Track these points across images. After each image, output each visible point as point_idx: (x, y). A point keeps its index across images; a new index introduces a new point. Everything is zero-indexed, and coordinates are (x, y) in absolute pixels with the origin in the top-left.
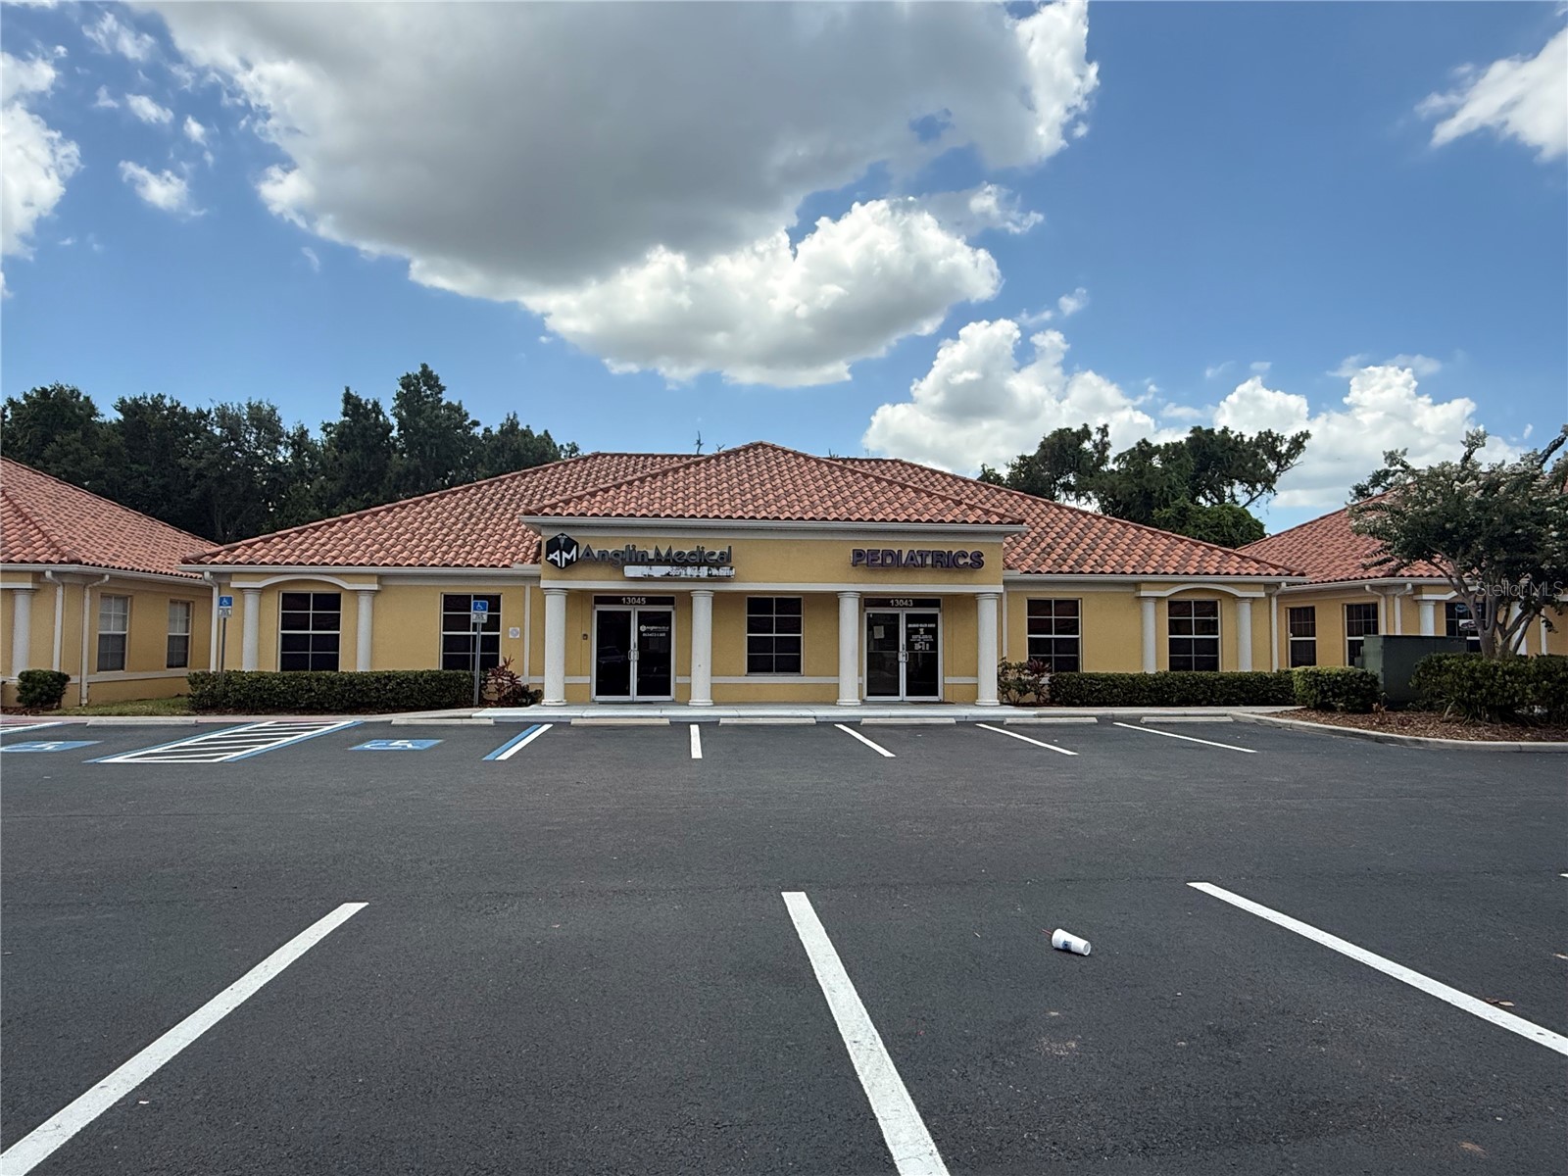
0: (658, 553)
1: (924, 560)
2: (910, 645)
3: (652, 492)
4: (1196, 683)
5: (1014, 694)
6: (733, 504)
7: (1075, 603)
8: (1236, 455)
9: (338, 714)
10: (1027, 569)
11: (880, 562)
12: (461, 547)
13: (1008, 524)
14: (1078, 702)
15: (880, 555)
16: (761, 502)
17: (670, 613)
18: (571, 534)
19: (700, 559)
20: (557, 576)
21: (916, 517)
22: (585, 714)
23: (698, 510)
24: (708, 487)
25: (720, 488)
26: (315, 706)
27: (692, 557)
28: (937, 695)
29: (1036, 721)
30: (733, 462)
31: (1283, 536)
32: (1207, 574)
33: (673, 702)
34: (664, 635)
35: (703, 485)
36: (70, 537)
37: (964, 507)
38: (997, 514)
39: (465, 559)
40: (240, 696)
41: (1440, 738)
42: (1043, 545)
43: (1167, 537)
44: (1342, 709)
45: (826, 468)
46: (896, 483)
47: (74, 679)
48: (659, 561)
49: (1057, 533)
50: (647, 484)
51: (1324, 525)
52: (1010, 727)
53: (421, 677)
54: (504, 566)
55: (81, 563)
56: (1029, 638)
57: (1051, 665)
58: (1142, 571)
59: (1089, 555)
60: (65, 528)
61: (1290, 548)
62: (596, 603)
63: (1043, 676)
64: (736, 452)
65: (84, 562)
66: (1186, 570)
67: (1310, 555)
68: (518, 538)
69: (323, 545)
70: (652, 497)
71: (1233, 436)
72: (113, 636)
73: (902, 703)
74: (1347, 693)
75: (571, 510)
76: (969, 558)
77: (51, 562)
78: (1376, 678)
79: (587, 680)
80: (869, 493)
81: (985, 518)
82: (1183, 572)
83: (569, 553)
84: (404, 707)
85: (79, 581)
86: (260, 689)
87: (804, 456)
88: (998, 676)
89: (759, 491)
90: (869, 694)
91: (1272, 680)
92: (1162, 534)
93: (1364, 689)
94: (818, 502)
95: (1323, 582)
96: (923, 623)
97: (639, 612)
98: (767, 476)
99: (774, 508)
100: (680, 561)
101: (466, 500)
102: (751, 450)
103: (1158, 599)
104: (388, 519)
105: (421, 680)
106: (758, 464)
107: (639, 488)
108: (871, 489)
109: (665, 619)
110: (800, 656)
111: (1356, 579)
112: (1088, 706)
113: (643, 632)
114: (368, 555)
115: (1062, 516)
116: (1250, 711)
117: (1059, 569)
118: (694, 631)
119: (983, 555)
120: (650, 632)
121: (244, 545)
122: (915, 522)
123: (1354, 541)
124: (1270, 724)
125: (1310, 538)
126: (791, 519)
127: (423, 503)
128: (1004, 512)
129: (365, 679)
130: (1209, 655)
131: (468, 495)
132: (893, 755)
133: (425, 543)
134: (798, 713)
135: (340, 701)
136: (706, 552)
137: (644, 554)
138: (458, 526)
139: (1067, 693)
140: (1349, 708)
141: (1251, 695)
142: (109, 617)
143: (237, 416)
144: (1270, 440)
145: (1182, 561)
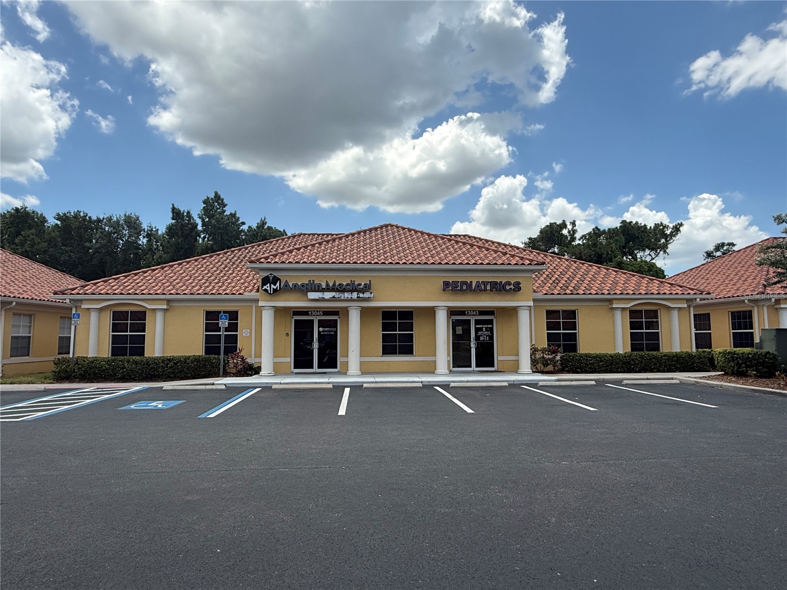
0: (327, 285)
1: (485, 287)
2: (477, 338)
3: (326, 250)
4: (650, 359)
5: (540, 366)
6: (372, 256)
7: (574, 312)
8: (646, 234)
9: (140, 382)
10: (545, 292)
11: (459, 288)
12: (217, 283)
13: (535, 265)
14: (580, 371)
15: (459, 284)
16: (389, 254)
17: (337, 320)
18: (277, 274)
19: (352, 288)
20: (269, 299)
21: (480, 262)
22: (282, 382)
23: (352, 259)
24: (358, 247)
25: (365, 247)
26: (126, 377)
27: (348, 287)
28: (494, 367)
29: (558, 383)
30: (373, 234)
31: (680, 275)
32: (653, 294)
33: (339, 373)
34: (333, 333)
35: (355, 245)
37: (508, 256)
38: (528, 259)
39: (218, 290)
40: (81, 372)
42: (553, 279)
43: (625, 273)
44: (755, 375)
45: (427, 236)
46: (467, 243)
48: (328, 289)
49: (561, 272)
50: (323, 245)
51: (705, 268)
52: (542, 388)
53: (189, 359)
54: (239, 294)
56: (547, 333)
57: (561, 349)
58: (613, 293)
59: (581, 284)
61: (687, 281)
62: (293, 315)
63: (557, 355)
64: (376, 229)
66: (639, 292)
67: (702, 284)
68: (250, 278)
69: (138, 283)
70: (325, 252)
71: (642, 226)
72: (23, 337)
73: (473, 372)
74: (756, 365)
75: (277, 260)
76: (512, 285)
78: (775, 356)
79: (288, 360)
81: (521, 262)
82: (637, 293)
83: (275, 285)
84: (178, 377)
86: (94, 367)
87: (414, 230)
88: (531, 355)
89: (387, 249)
90: (453, 367)
91: (695, 356)
92: (621, 272)
93: (768, 362)
94: (422, 254)
95: (724, 298)
96: (485, 324)
97: (319, 320)
98: (393, 241)
99: (396, 257)
100: (341, 289)
101: (224, 258)
102: (384, 228)
103: (623, 309)
104: (178, 269)
105: (188, 361)
106: (388, 235)
107: (318, 248)
108: (453, 247)
109: (334, 324)
110: (413, 345)
111: (738, 296)
112: (585, 373)
113: (321, 332)
114: (162, 288)
115: (562, 263)
116: (687, 376)
117: (565, 292)
118: (350, 331)
119: (520, 284)
120: (325, 332)
121: (92, 284)
122: (480, 264)
123: (729, 276)
124: (705, 385)
125: (698, 275)
126: (406, 264)
127: (199, 260)
128: (532, 258)
129: (156, 361)
130: (653, 342)
131: (226, 255)
132: (473, 412)
133: (196, 281)
134: (411, 379)
135: (141, 374)
136: (356, 283)
137: (319, 285)
138: (217, 272)
139: (573, 365)
140: (758, 374)
141: (683, 365)
142: (19, 326)
143: (118, 221)
144: (661, 227)
145: (636, 287)
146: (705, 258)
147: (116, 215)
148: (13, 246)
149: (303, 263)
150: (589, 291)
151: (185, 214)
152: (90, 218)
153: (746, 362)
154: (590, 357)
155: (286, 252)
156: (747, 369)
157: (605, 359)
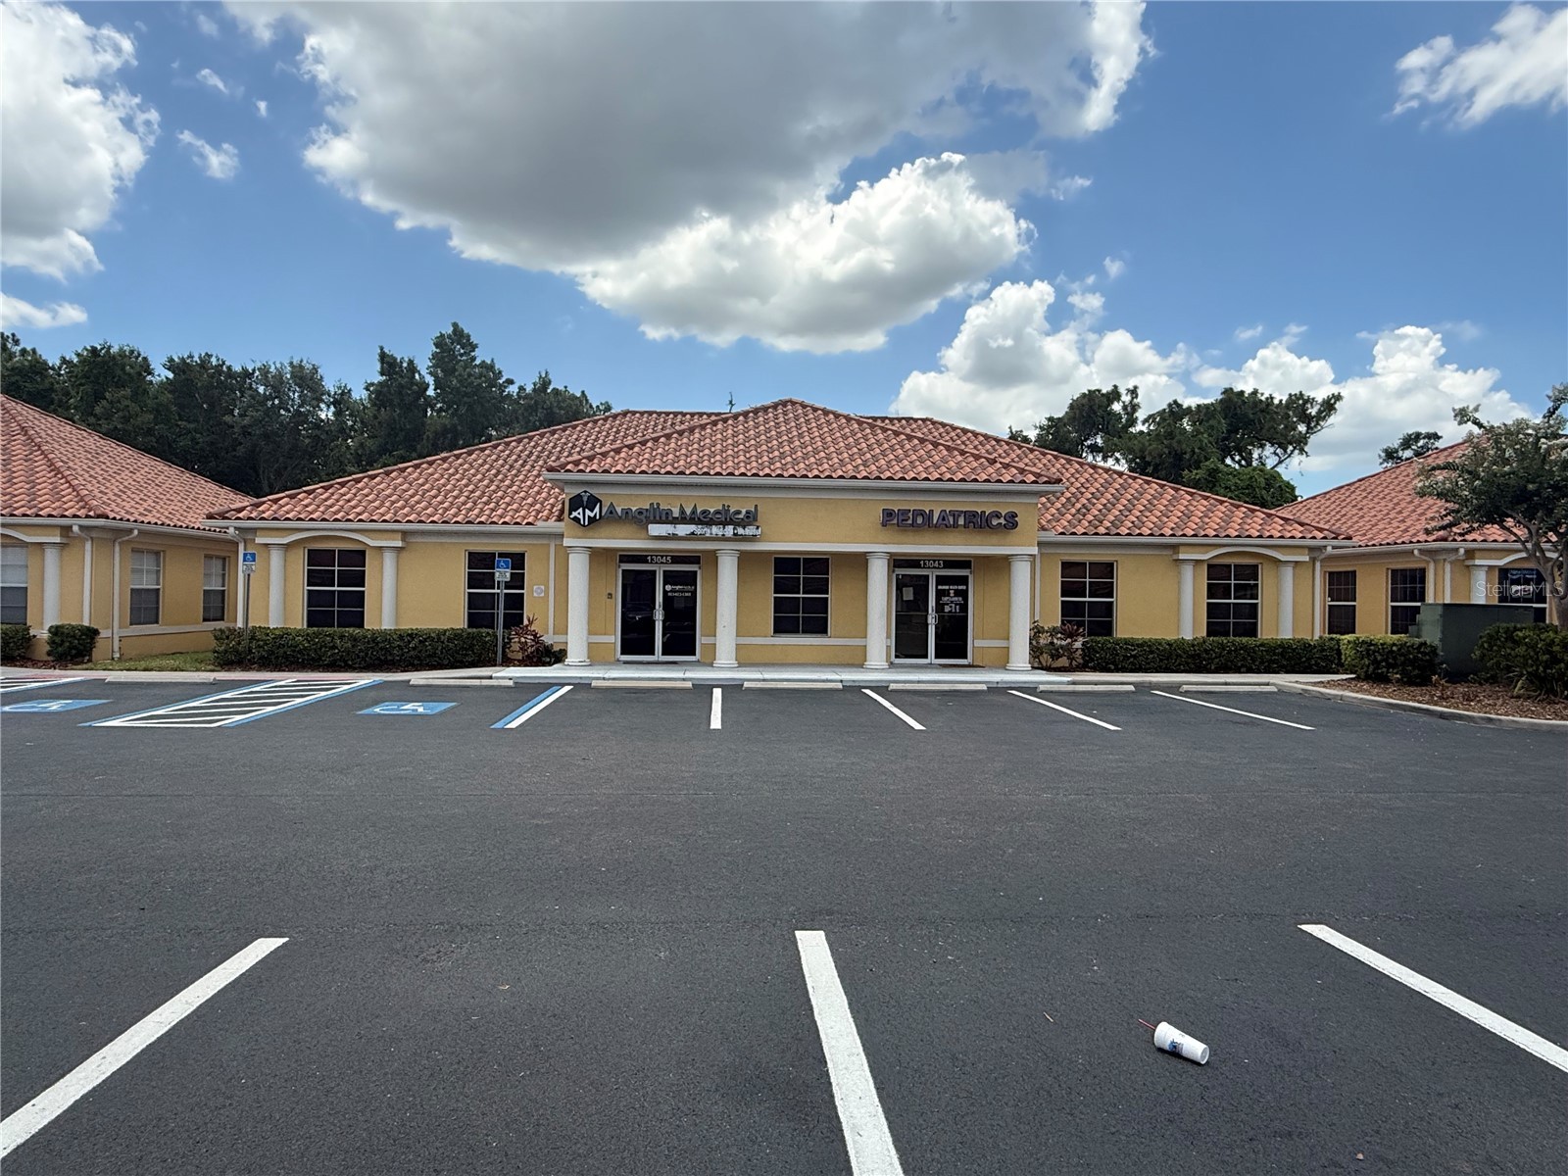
0: (682, 512)
1: (956, 521)
2: (940, 607)
3: (678, 449)
4: (1236, 650)
5: (1045, 659)
6: (760, 461)
7: (1110, 565)
8: (1268, 417)
9: (361, 672)
10: (1061, 530)
11: (910, 522)
12: (486, 504)
13: (1042, 483)
14: (1113, 667)
15: (910, 515)
16: (789, 459)
17: (696, 572)
18: (595, 491)
19: (725, 518)
20: (580, 534)
21: (948, 476)
22: (606, 676)
23: (724, 466)
24: (736, 444)
25: (747, 444)
26: (338, 663)
27: (718, 516)
28: (966, 658)
29: (1071, 688)
30: (761, 419)
31: (1318, 498)
32: (1249, 536)
33: (697, 663)
34: (690, 594)
35: (730, 441)
36: (101, 492)
37: (998, 465)
38: (1032, 474)
39: (489, 516)
40: (264, 653)
41: (1514, 716)
42: (1078, 506)
43: (1206, 498)
44: (1398, 681)
45: (856, 426)
46: (927, 440)
47: (104, 633)
48: (683, 519)
49: (1092, 494)
50: (673, 440)
51: (1363, 488)
52: (1044, 695)
53: (444, 634)
54: (528, 524)
55: (107, 517)
56: (1062, 601)
57: (1084, 630)
58: (1181, 533)
59: (1126, 516)
60: (98, 482)
61: (1328, 510)
62: (621, 561)
63: (1076, 641)
64: (765, 409)
65: (111, 517)
66: (1227, 533)
67: (1351, 518)
68: (544, 495)
69: (349, 501)
70: (678, 453)
71: (1263, 398)
72: (148, 590)
73: (930, 667)
74: (1403, 664)
75: (594, 467)
76: (1002, 518)
77: (78, 517)
78: (1436, 649)
79: (611, 639)
80: (900, 451)
81: (1020, 477)
82: (1224, 534)
83: (592, 511)
84: (427, 665)
85: (109, 536)
86: (284, 645)
87: (834, 413)
88: (1030, 639)
89: (787, 448)
90: (896, 657)
91: (1315, 647)
92: (1200, 495)
93: (1422, 660)
94: (847, 460)
95: (1381, 545)
96: (953, 584)
97: (664, 571)
98: (795, 433)
99: (802, 465)
100: (705, 519)
101: (494, 457)
102: (780, 407)
103: (1198, 562)
104: (415, 475)
105: (443, 639)
106: (786, 422)
107: (665, 445)
108: (902, 447)
109: (690, 579)
110: (827, 618)
111: (1403, 543)
112: (1123, 672)
113: (668, 592)
114: (392, 511)
115: (1097, 476)
116: (1294, 680)
117: (1095, 531)
118: (719, 591)
119: (1017, 516)
120: (675, 592)
121: (269, 500)
122: (947, 481)
123: (1398, 504)
124: (1318, 695)
125: (1348, 500)
126: (820, 477)
127: (450, 460)
128: (1039, 471)
129: (388, 637)
130: (1248, 620)
131: (496, 451)
132: (924, 728)
133: (450, 499)
134: (824, 676)
135: (363, 659)
136: (732, 510)
137: (668, 513)
138: (484, 483)
139: (1101, 658)
140: (1405, 680)
141: (1292, 662)
142: (141, 571)
143: (280, 375)
144: (1301, 402)
145: (1223, 524)
146: (1381, 461)
147: (274, 363)
148: (92, 420)
149: (640, 473)
150: (1139, 529)
151: (405, 365)
152: (229, 368)
153: (1388, 657)
154: (1132, 645)
155: (610, 451)
156: (1388, 670)
157: (1157, 649)
